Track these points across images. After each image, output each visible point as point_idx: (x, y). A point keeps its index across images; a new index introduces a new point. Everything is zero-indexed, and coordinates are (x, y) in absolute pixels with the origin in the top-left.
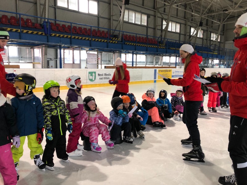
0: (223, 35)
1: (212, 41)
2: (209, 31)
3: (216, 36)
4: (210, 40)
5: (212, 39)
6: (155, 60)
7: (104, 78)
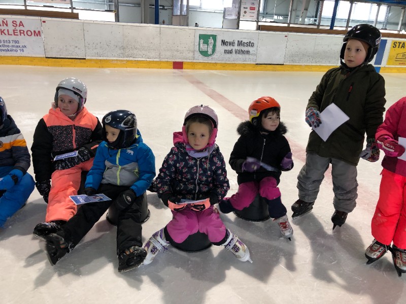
7: (237, 52)
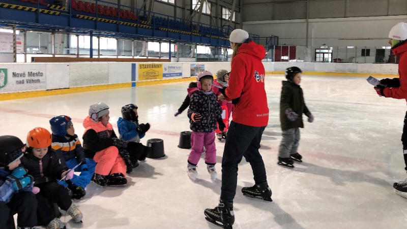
0: (239, 12)
1: (225, 20)
2: (220, 5)
3: (230, 13)
4: (222, 19)
5: (224, 17)
6: (134, 48)
7: (29, 81)
